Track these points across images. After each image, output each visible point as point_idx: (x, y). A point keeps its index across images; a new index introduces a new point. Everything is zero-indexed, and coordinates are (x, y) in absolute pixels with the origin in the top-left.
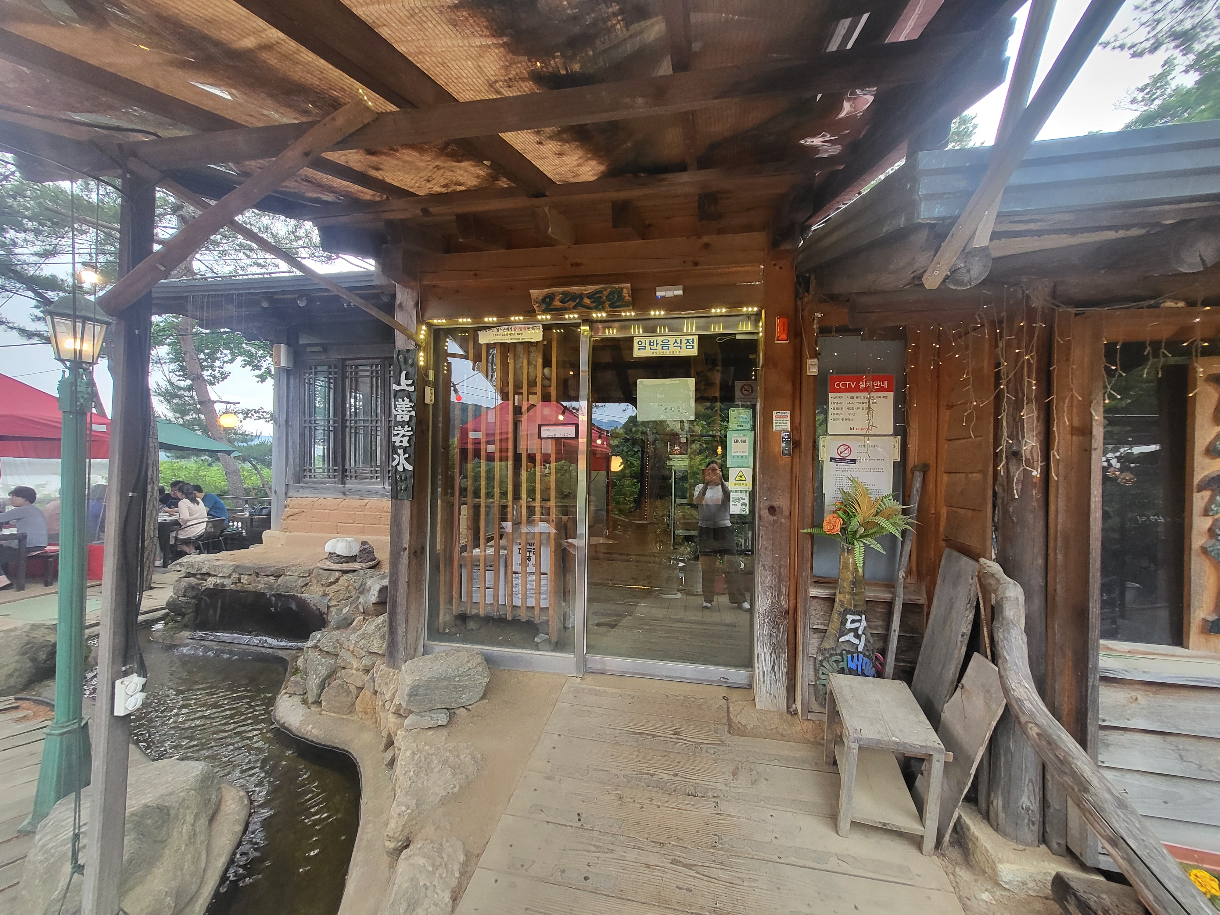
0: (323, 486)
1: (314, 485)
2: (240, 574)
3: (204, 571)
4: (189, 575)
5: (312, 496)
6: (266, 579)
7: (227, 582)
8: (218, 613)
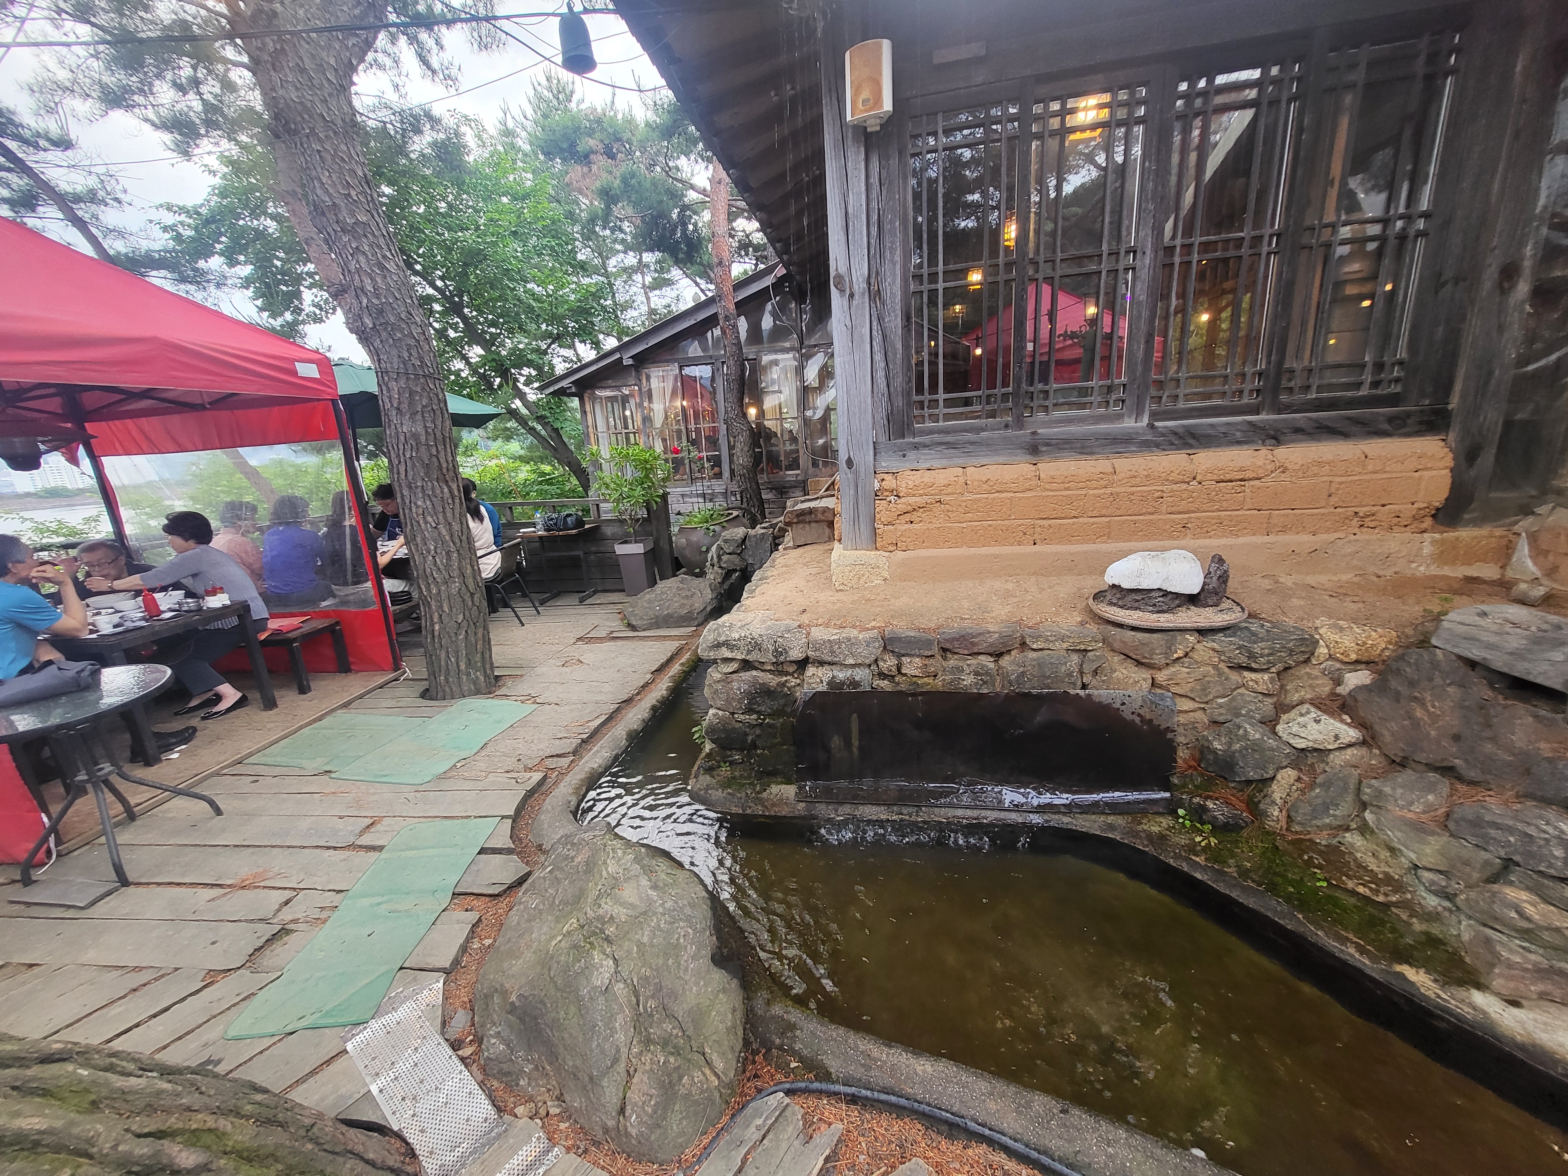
0: (970, 436)
1: (949, 438)
2: (899, 656)
3: (796, 654)
4: (746, 665)
5: (945, 462)
6: (973, 661)
7: (861, 675)
8: (856, 743)
